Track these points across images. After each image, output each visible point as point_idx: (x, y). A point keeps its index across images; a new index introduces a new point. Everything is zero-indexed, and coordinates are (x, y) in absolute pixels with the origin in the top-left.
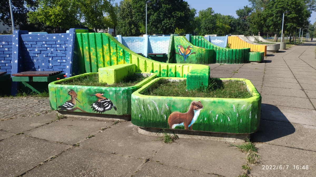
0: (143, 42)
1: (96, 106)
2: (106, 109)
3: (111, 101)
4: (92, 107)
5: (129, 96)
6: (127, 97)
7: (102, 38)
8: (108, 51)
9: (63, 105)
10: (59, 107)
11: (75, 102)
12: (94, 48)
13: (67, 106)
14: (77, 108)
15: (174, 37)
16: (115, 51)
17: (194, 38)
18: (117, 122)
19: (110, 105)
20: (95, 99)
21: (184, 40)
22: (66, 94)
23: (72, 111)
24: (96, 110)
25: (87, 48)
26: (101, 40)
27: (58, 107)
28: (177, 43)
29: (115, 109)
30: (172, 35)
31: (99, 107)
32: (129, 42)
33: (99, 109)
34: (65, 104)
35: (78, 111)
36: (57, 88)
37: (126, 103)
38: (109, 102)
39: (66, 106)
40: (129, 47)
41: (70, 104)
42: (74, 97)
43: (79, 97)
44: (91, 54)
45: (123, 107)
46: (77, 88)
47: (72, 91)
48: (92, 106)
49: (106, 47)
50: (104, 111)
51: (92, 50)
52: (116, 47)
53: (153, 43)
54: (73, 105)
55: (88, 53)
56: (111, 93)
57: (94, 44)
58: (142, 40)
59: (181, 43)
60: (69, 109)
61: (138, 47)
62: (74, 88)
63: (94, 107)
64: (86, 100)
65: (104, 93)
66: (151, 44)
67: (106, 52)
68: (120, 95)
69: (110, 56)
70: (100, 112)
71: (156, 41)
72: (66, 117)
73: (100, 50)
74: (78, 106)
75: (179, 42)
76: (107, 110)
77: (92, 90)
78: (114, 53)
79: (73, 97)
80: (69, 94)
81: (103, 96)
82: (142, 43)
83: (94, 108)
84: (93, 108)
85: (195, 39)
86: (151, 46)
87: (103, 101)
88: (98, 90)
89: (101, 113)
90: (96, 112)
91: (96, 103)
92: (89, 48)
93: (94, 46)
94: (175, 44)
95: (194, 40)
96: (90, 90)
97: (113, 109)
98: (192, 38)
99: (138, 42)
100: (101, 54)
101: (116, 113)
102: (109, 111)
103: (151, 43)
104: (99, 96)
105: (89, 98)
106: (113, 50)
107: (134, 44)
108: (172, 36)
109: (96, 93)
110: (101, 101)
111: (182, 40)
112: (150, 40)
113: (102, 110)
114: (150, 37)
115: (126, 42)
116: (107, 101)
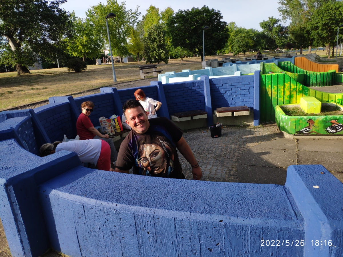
2: (338, 130)
9: (301, 131)
11: (312, 127)
13: (304, 131)
14: (313, 132)
19: (342, 128)
22: (305, 123)
23: (308, 134)
24: (329, 132)
27: (296, 132)
31: (332, 130)
33: (332, 131)
34: (302, 130)
38: (341, 126)
41: (307, 129)
42: (312, 124)
46: (315, 118)
47: (310, 120)
48: (326, 130)
50: (336, 132)
54: (310, 130)
63: (328, 130)
64: (322, 126)
65: (338, 120)
74: (314, 130)
76: (339, 131)
77: (328, 119)
79: (311, 124)
80: (307, 122)
84: (326, 131)
87: (336, 126)
88: (333, 117)
89: (333, 134)
91: (330, 127)
102: (341, 132)
104: (333, 122)
105: (325, 124)
110: (335, 125)
113: (334, 132)
116: (339, 125)
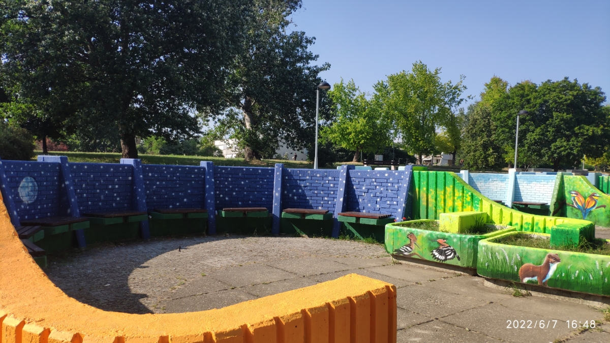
0: (505, 182)
1: (436, 254)
2: (448, 257)
3: (454, 249)
4: (432, 254)
5: (475, 246)
6: (473, 247)
7: (445, 178)
8: (452, 194)
9: (400, 249)
10: (396, 251)
11: (414, 246)
12: (434, 189)
13: (405, 250)
14: (415, 254)
15: (565, 176)
16: (461, 194)
17: (604, 179)
18: (460, 275)
19: (453, 254)
20: (437, 246)
21: (582, 183)
22: (405, 237)
23: (409, 257)
24: (436, 258)
25: (425, 189)
26: (443, 180)
28: (570, 187)
29: (459, 258)
30: (559, 173)
31: (440, 255)
32: (481, 181)
33: (440, 257)
34: (402, 248)
35: (415, 257)
36: (396, 229)
37: (471, 253)
38: (452, 250)
39: (403, 251)
40: (480, 189)
41: (408, 248)
42: (414, 241)
43: (419, 242)
44: (430, 196)
45: (468, 258)
46: (417, 231)
47: (411, 234)
49: (449, 189)
50: (446, 259)
51: (431, 192)
52: (463, 189)
53: (524, 184)
54: (411, 250)
55: (425, 195)
56: (455, 240)
57: (434, 185)
58: (503, 180)
59: (577, 188)
60: (406, 253)
61: (496, 190)
62: (414, 231)
63: (434, 254)
64: (426, 246)
65: (447, 239)
66: (520, 187)
67: (449, 195)
68: (465, 243)
69: (454, 201)
70: (440, 260)
71: (530, 181)
72: (401, 263)
73: (441, 193)
74: (416, 252)
75: (574, 186)
76: (449, 259)
77: (434, 235)
78: (459, 197)
79: (412, 241)
80: (408, 237)
81: (445, 242)
82: (504, 184)
83: (434, 256)
85: (606, 181)
86: (520, 189)
87: (445, 249)
88: (440, 235)
89: (441, 262)
90: (436, 261)
91: (437, 250)
92: (428, 190)
93: (434, 187)
94: (566, 188)
95: (604, 184)
96: (431, 234)
97: (456, 259)
98: (601, 179)
99: (497, 182)
100: (443, 198)
101: (459, 264)
103: (520, 184)
104: (441, 242)
105: (430, 243)
106: (458, 193)
107: (488, 186)
108: (561, 174)
109: (438, 238)
110: (443, 248)
111: (580, 183)
112: (518, 180)
113: (443, 259)
114: (520, 175)
115: (475, 181)
116: (449, 249)
